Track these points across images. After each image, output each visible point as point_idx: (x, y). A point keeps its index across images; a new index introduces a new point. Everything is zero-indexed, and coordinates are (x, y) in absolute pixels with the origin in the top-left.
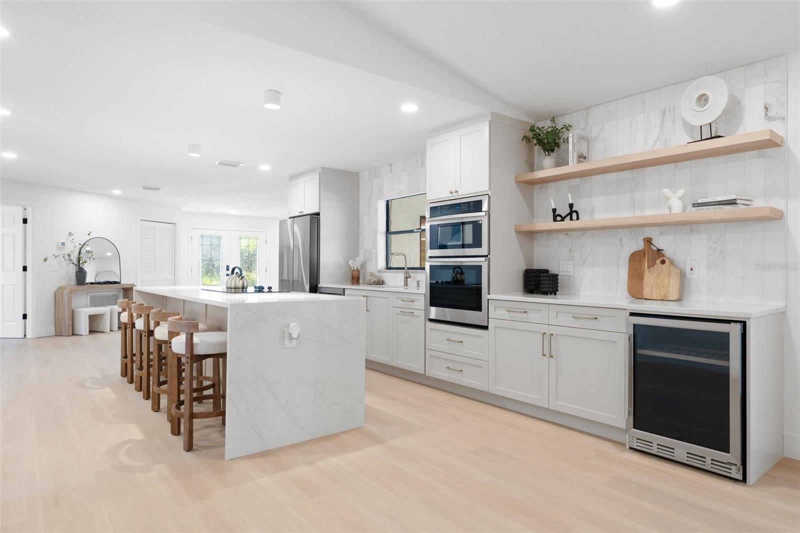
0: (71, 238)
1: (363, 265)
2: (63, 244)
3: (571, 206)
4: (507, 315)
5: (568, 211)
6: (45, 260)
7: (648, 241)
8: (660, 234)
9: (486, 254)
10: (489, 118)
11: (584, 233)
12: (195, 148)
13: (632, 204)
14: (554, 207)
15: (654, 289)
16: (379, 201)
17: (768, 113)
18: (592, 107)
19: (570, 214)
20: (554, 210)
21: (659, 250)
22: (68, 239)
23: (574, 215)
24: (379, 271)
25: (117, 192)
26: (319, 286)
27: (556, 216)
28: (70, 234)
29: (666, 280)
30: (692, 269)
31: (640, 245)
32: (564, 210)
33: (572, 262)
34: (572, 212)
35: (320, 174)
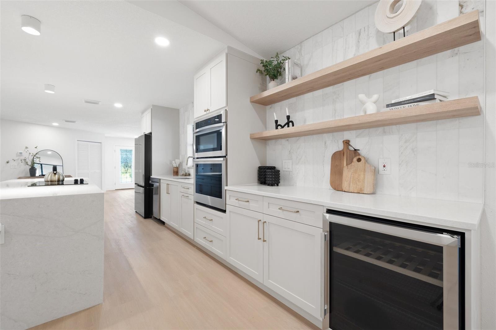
0: (26, 150)
1: (180, 164)
2: (21, 153)
3: (288, 117)
4: (236, 203)
5: (286, 121)
6: (8, 162)
7: (347, 143)
8: (357, 137)
9: (224, 155)
10: (226, 51)
11: (299, 139)
12: (49, 87)
13: (334, 114)
14: (276, 119)
15: (351, 184)
16: (188, 126)
17: (463, 10)
18: (304, 41)
19: (288, 124)
20: (276, 122)
21: (355, 150)
22: (25, 150)
23: (291, 124)
24: (188, 168)
25: (55, 124)
26: (151, 177)
27: (277, 125)
28: (26, 148)
29: (362, 176)
30: (384, 166)
31: (340, 147)
32: (283, 121)
33: (291, 161)
34: (289, 122)
35: (152, 109)
